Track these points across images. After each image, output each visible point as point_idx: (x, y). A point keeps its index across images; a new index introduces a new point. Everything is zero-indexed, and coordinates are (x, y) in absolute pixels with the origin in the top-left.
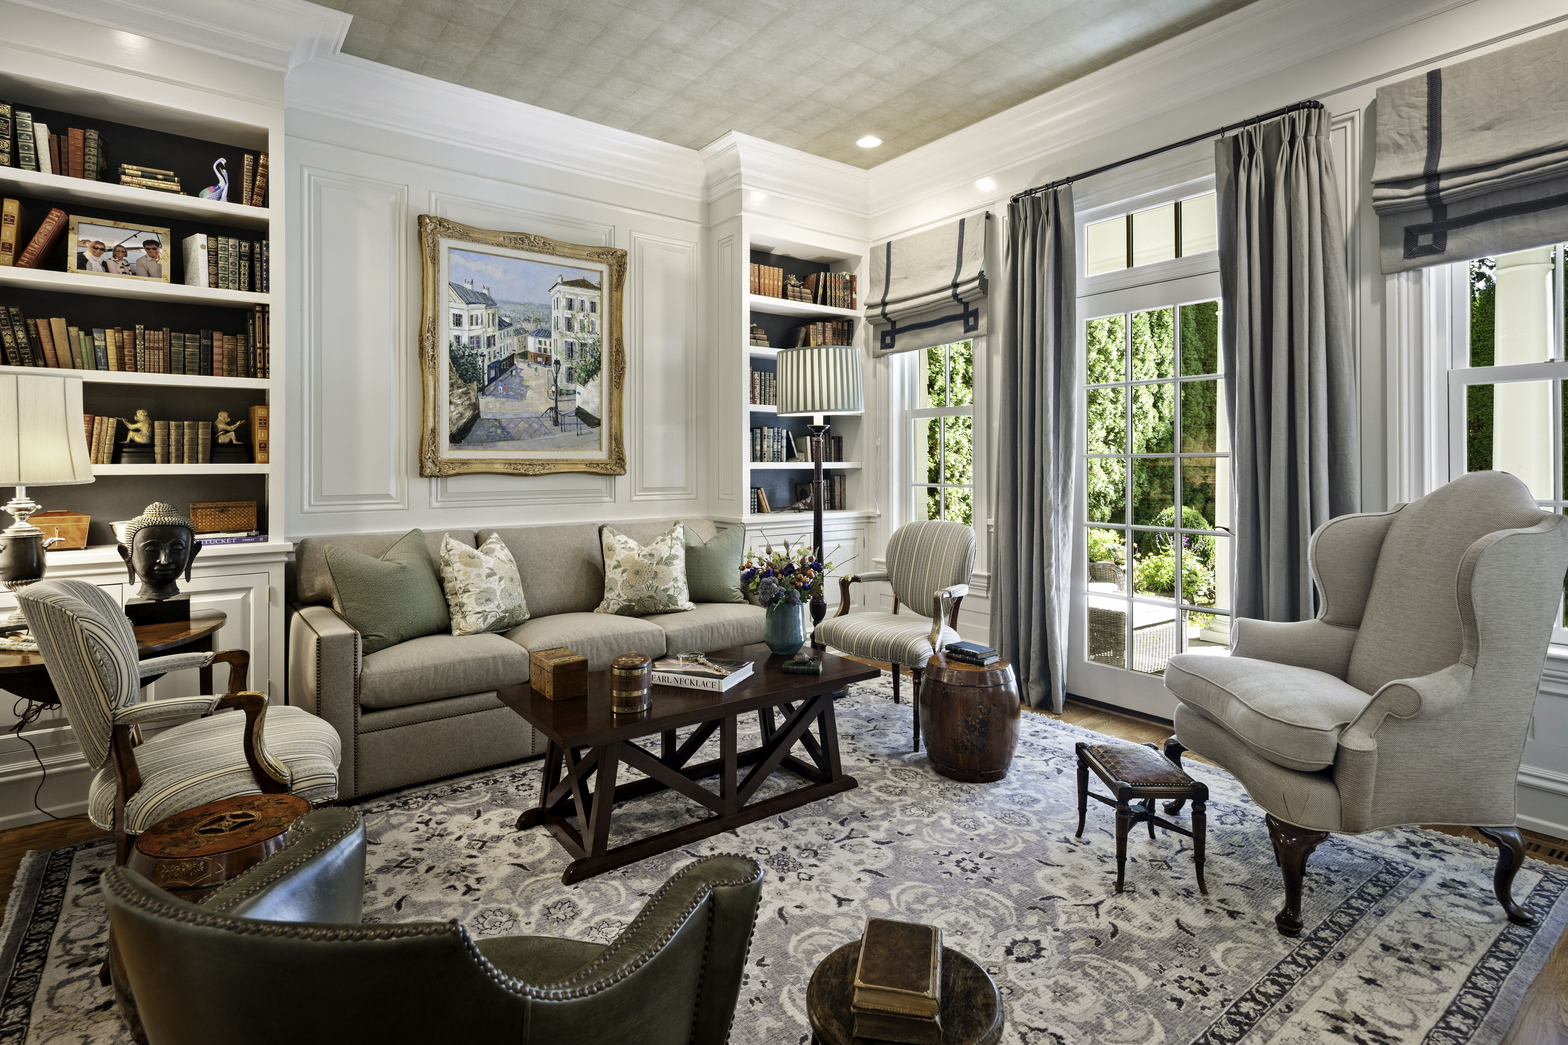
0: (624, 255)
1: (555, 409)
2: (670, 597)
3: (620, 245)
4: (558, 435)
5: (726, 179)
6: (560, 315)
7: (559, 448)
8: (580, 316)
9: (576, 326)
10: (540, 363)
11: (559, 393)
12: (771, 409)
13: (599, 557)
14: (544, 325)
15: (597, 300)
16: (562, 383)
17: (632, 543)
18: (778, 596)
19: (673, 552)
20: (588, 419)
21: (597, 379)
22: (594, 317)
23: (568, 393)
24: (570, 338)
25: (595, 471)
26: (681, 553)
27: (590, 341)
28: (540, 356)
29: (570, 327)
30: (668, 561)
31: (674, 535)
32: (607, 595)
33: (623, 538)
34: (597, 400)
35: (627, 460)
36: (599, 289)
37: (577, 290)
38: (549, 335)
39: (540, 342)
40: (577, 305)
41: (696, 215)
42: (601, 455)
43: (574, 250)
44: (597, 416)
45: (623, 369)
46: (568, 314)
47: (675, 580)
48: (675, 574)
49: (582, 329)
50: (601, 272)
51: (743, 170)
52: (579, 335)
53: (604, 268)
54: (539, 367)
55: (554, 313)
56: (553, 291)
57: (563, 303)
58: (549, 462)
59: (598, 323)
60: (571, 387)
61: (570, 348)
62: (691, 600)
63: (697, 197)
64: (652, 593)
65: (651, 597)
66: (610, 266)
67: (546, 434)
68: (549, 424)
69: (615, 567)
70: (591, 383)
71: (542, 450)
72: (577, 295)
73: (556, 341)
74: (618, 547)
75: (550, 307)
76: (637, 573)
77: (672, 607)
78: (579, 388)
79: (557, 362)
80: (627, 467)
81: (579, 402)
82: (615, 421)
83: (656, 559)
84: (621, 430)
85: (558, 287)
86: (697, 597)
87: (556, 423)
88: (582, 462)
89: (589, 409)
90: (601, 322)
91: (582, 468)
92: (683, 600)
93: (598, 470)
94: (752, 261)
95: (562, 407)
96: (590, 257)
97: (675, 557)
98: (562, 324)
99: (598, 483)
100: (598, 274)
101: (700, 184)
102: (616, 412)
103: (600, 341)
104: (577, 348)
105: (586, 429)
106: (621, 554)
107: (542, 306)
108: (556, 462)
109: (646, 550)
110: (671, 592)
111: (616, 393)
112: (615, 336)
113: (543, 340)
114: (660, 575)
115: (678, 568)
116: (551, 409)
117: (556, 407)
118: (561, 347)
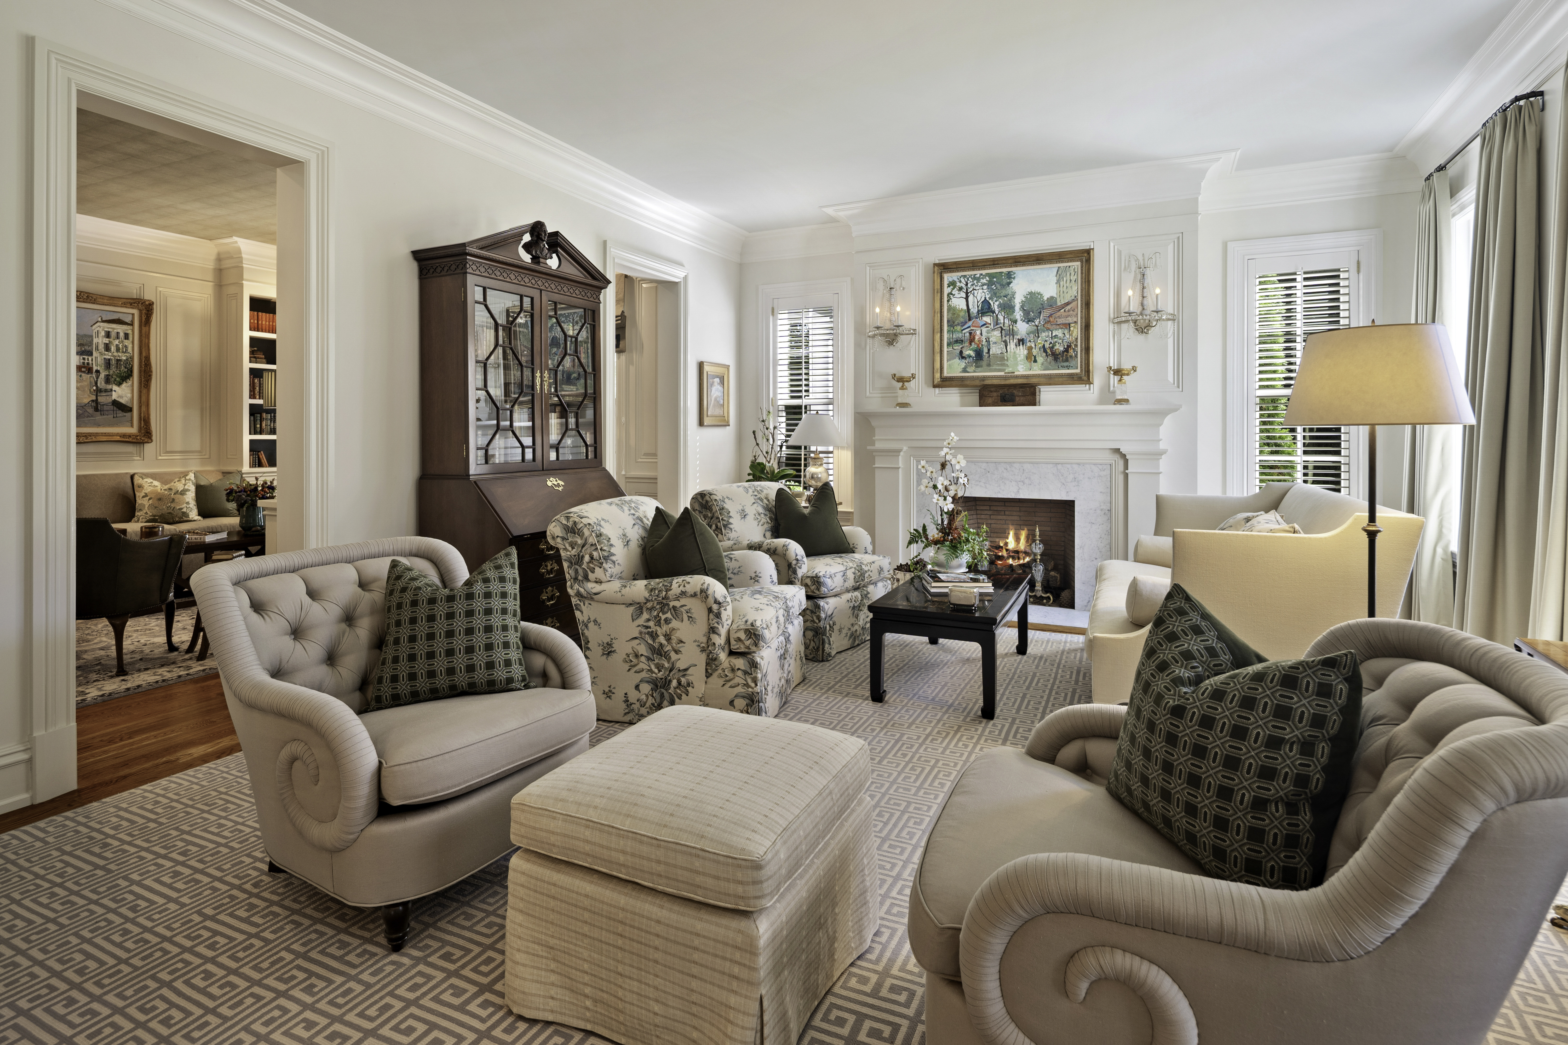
0: (151, 304)
1: (96, 401)
2: (184, 513)
3: (148, 296)
4: (98, 417)
5: (232, 258)
6: (100, 341)
7: (99, 425)
8: (117, 342)
9: (113, 348)
10: (84, 372)
11: (99, 391)
12: (261, 402)
13: (131, 492)
14: (87, 348)
15: (130, 332)
16: (101, 384)
17: (156, 483)
18: (246, 502)
19: (186, 487)
20: (122, 408)
21: (130, 382)
22: (126, 342)
23: (106, 391)
24: (108, 356)
25: (126, 440)
26: (193, 488)
27: (124, 358)
28: (84, 367)
29: (107, 348)
30: (183, 492)
31: (187, 478)
32: (137, 514)
33: (149, 480)
34: (129, 395)
35: (154, 433)
36: (131, 324)
37: (114, 326)
38: (91, 354)
39: (84, 359)
40: (113, 335)
41: (210, 276)
42: (134, 430)
43: (112, 300)
44: (129, 405)
45: (150, 376)
46: (106, 341)
47: (188, 503)
48: (187, 500)
49: (118, 350)
50: (133, 314)
51: (243, 256)
52: (115, 354)
53: (136, 312)
54: (83, 374)
55: (95, 340)
56: (94, 327)
57: (103, 333)
58: (90, 435)
59: (130, 347)
60: (109, 387)
61: (108, 363)
62: (199, 515)
63: (211, 265)
64: (170, 511)
65: (170, 513)
66: (140, 311)
67: (88, 417)
68: (91, 410)
69: (143, 497)
70: (124, 385)
71: (85, 427)
72: (114, 329)
73: (96, 358)
74: (146, 486)
75: (92, 336)
76: (160, 499)
77: (185, 519)
78: (115, 388)
79: (98, 371)
80: (154, 438)
81: (114, 396)
82: (144, 409)
83: (174, 491)
84: (149, 415)
85: (98, 324)
86: (204, 513)
87: (96, 410)
88: (117, 435)
89: (123, 401)
90: (133, 348)
91: (118, 438)
92: (194, 514)
93: (130, 440)
94: (251, 310)
95: (100, 399)
96: (124, 305)
97: (188, 490)
98: (101, 347)
99: (130, 448)
100: (131, 316)
101: (213, 257)
102: (144, 403)
103: (132, 358)
104: (113, 362)
105: (120, 414)
106: (147, 489)
107: (85, 335)
108: (97, 435)
109: (166, 487)
110: (184, 510)
111: (144, 391)
112: (144, 354)
113: (86, 357)
114: (176, 500)
115: (191, 496)
116: (93, 401)
117: (97, 399)
118: (100, 360)
